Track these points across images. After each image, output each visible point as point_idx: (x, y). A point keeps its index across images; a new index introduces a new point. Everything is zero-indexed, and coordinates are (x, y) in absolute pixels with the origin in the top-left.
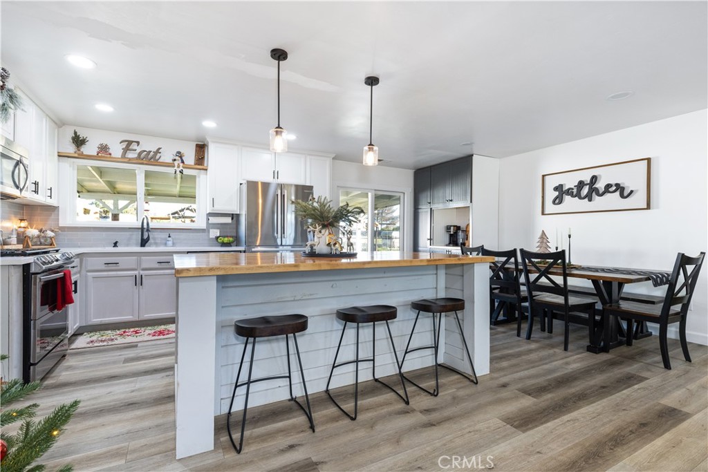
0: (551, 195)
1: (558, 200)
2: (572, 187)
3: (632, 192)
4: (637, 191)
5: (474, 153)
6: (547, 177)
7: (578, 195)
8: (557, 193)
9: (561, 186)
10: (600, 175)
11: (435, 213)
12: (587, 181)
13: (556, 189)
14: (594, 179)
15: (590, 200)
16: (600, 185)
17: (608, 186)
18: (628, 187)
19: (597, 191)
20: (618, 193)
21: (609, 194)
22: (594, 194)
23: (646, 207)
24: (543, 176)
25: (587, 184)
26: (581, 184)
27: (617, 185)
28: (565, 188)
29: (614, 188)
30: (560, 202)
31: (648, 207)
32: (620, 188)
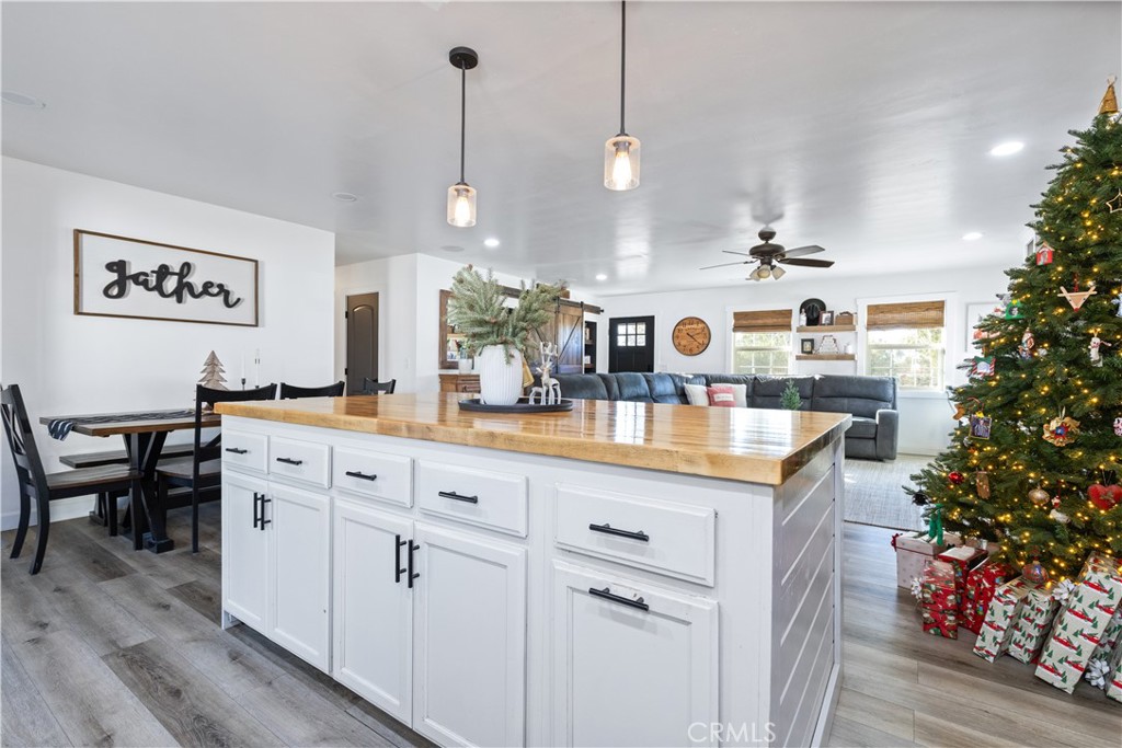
0: (97, 278)
1: (116, 290)
2: (148, 272)
3: (239, 300)
4: (244, 299)
6: (86, 237)
7: (159, 288)
8: (114, 276)
9: (121, 264)
10: (195, 265)
12: (174, 267)
13: (110, 267)
14: (187, 267)
15: (180, 300)
16: (196, 280)
17: (207, 285)
18: (236, 292)
19: (190, 287)
20: (220, 298)
21: (208, 297)
22: (186, 292)
23: (252, 323)
24: (77, 232)
25: (174, 274)
26: (163, 272)
27: (221, 286)
28: (132, 270)
29: (216, 290)
30: (121, 294)
31: (256, 325)
32: (224, 291)
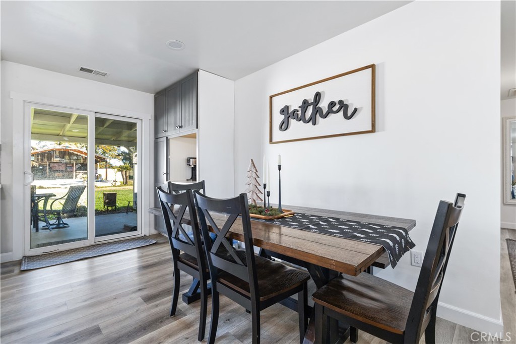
0: (278, 118)
1: (284, 126)
2: (298, 108)
3: (356, 110)
4: (361, 108)
5: (200, 68)
6: (274, 99)
7: (302, 119)
8: (283, 117)
9: (287, 107)
10: (323, 92)
11: (171, 142)
12: (311, 99)
13: (282, 111)
14: (318, 96)
15: (314, 124)
16: (324, 105)
17: (332, 104)
18: (352, 104)
19: (320, 111)
20: (341, 113)
21: (333, 114)
22: (318, 115)
23: (371, 129)
24: (271, 97)
25: (310, 104)
26: (305, 104)
27: (341, 102)
28: (291, 110)
29: (337, 107)
30: (287, 128)
31: (373, 130)
32: (343, 106)
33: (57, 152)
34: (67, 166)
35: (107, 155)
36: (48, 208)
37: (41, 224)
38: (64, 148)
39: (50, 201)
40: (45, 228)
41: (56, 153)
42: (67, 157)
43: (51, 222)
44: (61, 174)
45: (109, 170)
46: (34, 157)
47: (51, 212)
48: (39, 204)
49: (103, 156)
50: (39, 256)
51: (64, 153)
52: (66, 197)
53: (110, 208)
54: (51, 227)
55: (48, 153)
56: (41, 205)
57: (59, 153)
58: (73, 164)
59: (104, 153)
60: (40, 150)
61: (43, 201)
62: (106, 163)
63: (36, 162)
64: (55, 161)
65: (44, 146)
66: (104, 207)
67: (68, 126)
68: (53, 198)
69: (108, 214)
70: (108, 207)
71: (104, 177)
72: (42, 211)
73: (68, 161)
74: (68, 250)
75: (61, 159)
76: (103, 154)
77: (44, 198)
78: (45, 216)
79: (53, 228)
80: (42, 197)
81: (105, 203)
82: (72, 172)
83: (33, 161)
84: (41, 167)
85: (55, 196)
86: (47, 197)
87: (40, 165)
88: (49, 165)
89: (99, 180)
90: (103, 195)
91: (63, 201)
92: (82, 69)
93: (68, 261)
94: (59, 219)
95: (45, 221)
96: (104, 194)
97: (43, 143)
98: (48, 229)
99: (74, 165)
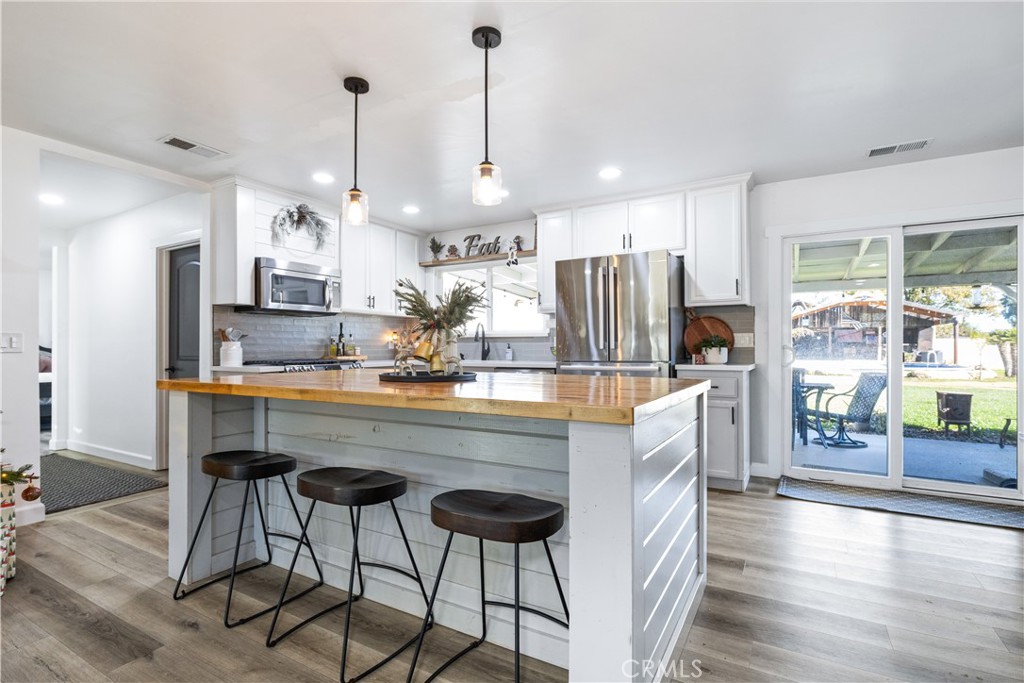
33: (847, 308)
34: (864, 335)
35: (957, 306)
36: (822, 409)
37: (812, 434)
38: (859, 300)
39: (825, 397)
40: (817, 442)
41: (844, 310)
42: (865, 315)
43: (829, 434)
44: (854, 350)
45: (962, 342)
46: (808, 320)
47: (827, 416)
48: (808, 399)
49: (946, 310)
50: (803, 481)
51: (857, 311)
52: (853, 393)
53: (954, 428)
54: (827, 442)
55: (831, 313)
56: (811, 404)
57: (850, 310)
58: (876, 330)
59: (950, 302)
60: (819, 307)
61: (815, 396)
62: (955, 325)
63: (812, 329)
64: (843, 326)
65: (823, 300)
66: (939, 423)
67: (857, 260)
68: (829, 391)
69: (949, 439)
70: (947, 424)
71: (948, 358)
72: (813, 413)
73: (867, 325)
74: (850, 487)
75: (854, 322)
76: (947, 305)
77: (817, 390)
78: (817, 422)
79: (829, 445)
80: (813, 388)
81: (941, 415)
82: (877, 346)
83: (807, 327)
84: (819, 338)
85: (833, 388)
86: (821, 389)
87: (817, 334)
88: (833, 333)
89: (937, 363)
90: (935, 396)
91: (849, 400)
92: (873, 153)
93: (848, 504)
94: (841, 429)
95: (817, 430)
96: (939, 395)
97: (822, 295)
98: (822, 444)
99: (880, 332)
